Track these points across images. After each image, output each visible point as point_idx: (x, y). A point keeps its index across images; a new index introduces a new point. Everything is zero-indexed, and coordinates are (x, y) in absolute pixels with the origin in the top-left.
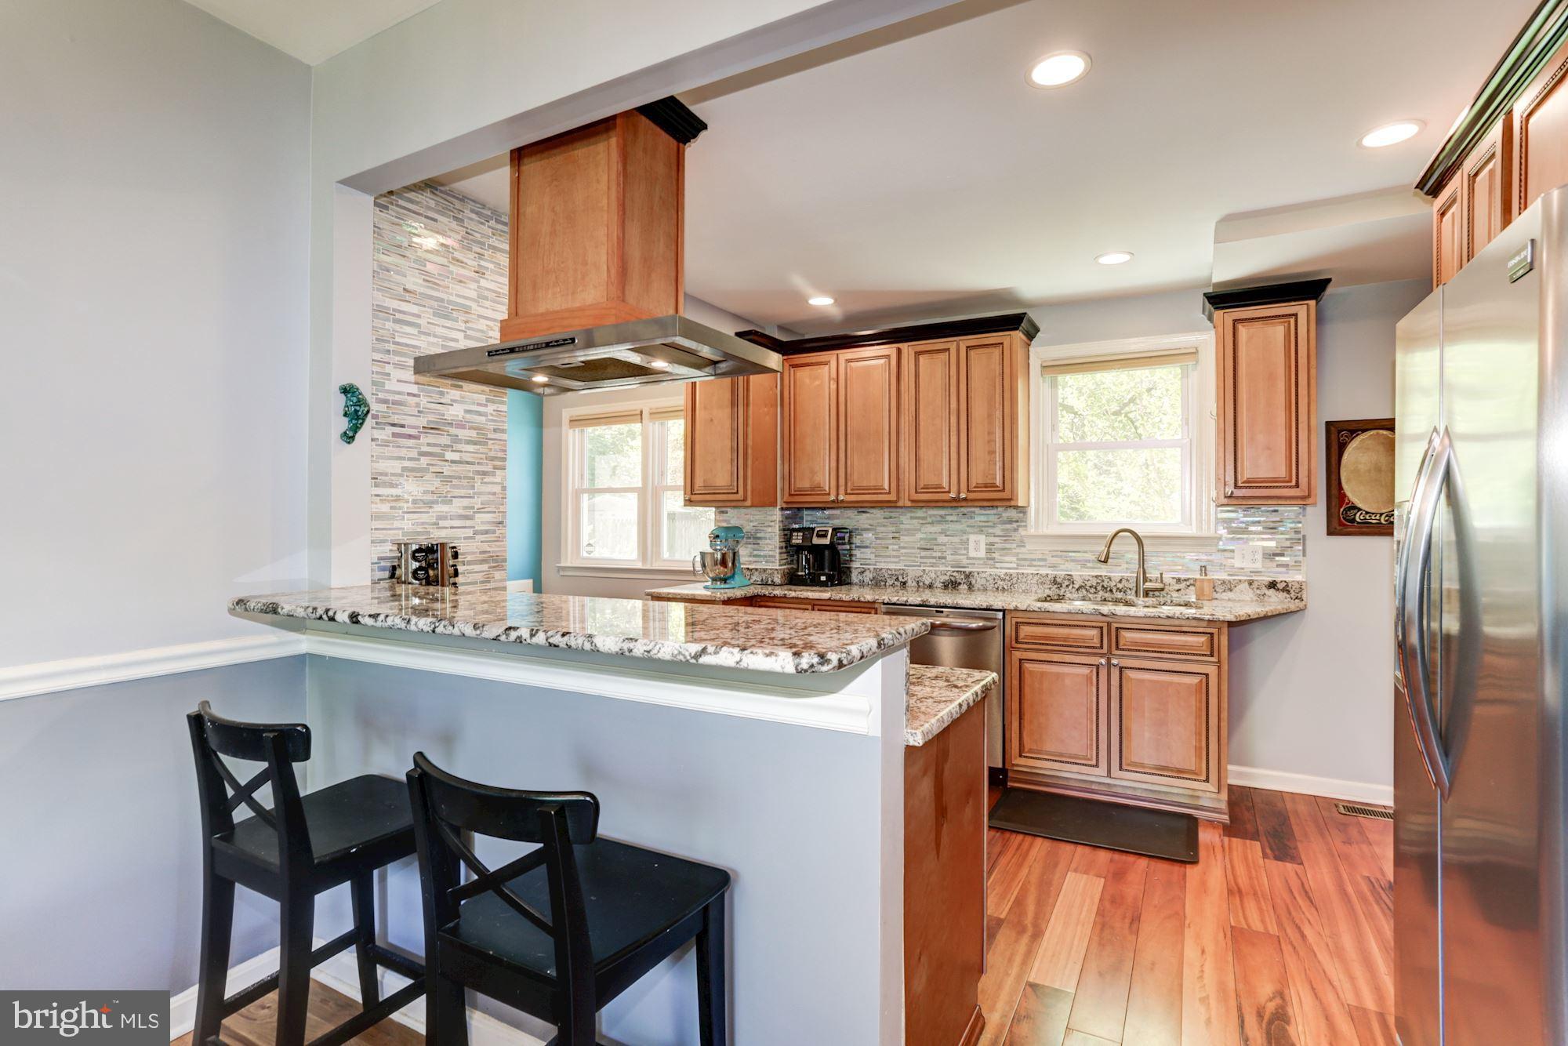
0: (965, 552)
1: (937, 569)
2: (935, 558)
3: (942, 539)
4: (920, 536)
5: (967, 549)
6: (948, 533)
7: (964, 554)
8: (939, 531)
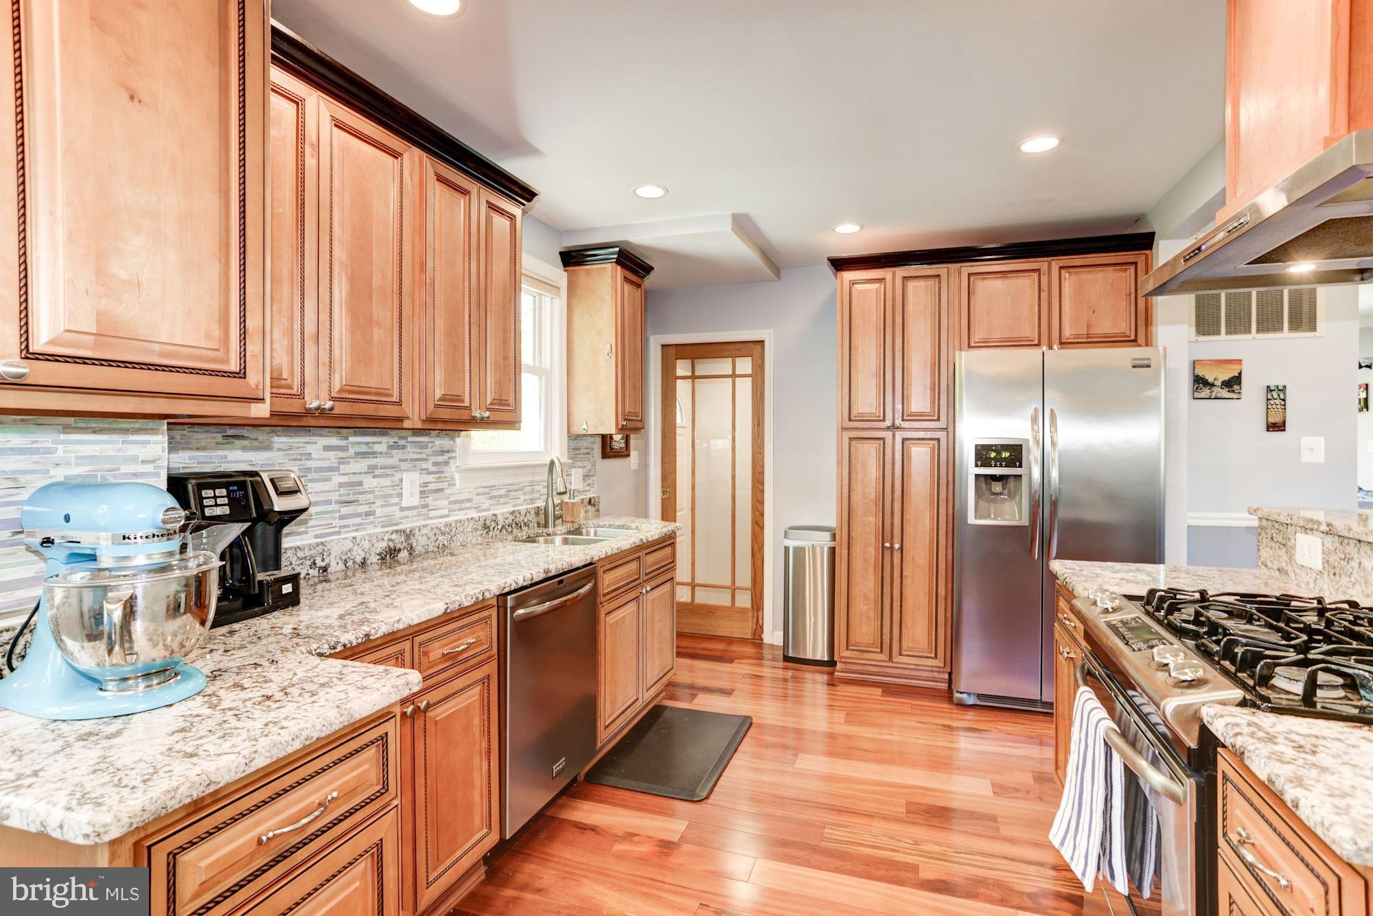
0: (396, 500)
3: (369, 482)
4: (337, 479)
5: (400, 495)
6: (377, 472)
7: (396, 504)
8: (365, 470)
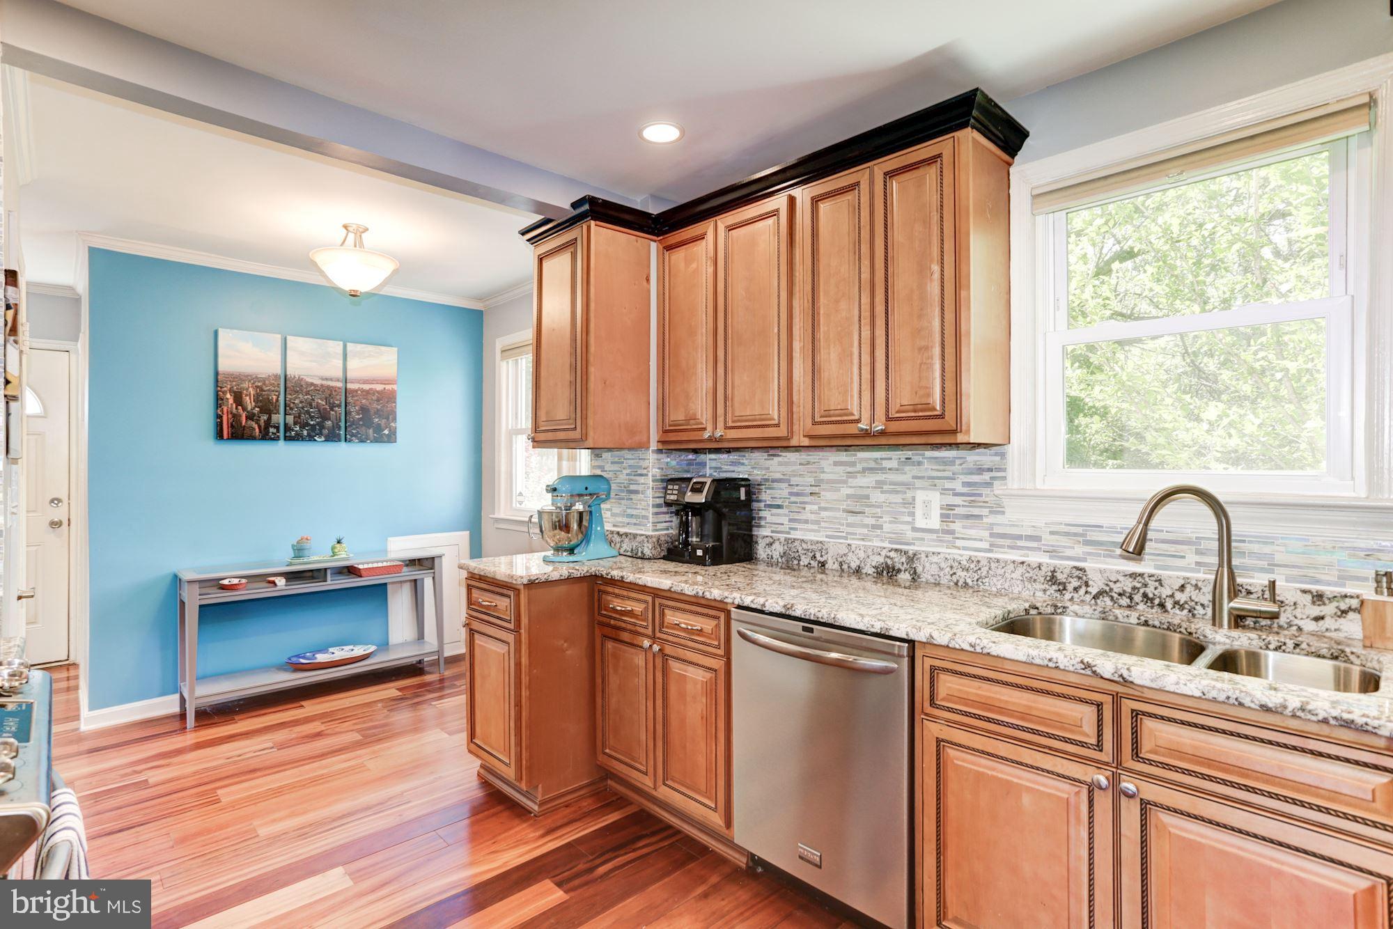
0: (910, 519)
1: (870, 544)
2: (866, 526)
3: (877, 497)
4: (846, 491)
5: (912, 514)
6: (886, 488)
7: (908, 523)
8: (873, 484)
